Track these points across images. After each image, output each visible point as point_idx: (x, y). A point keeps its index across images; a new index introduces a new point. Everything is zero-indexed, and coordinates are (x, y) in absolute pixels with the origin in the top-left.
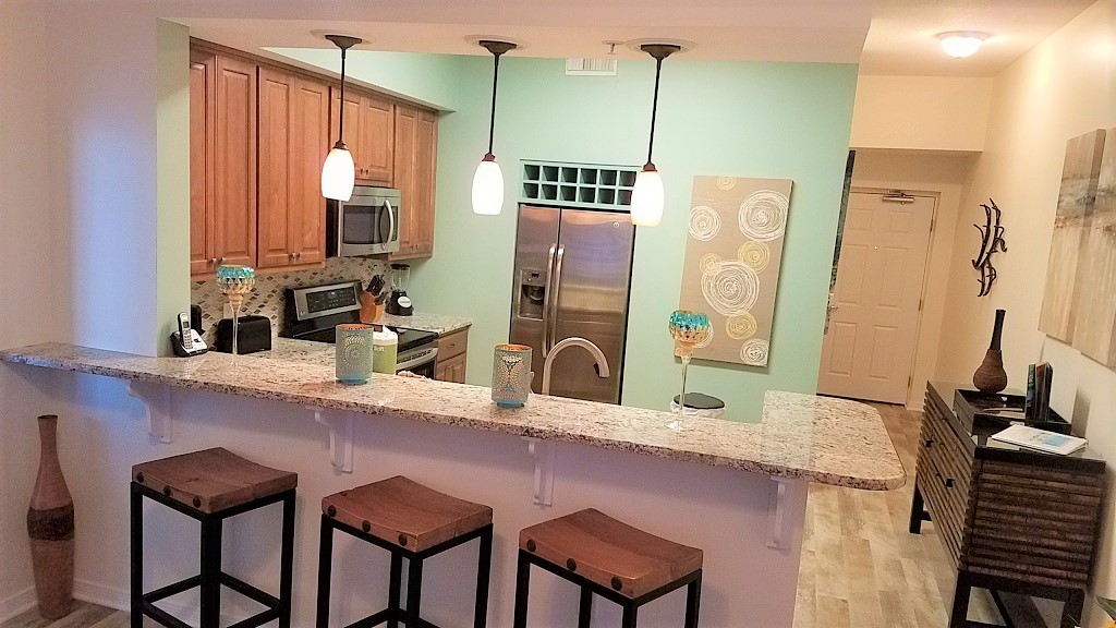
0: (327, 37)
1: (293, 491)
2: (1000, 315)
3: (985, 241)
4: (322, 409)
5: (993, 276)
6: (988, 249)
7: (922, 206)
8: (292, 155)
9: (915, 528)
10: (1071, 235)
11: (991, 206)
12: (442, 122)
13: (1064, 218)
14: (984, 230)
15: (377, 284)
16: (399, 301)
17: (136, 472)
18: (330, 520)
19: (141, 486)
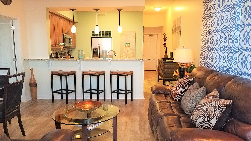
0: (71, 9)
1: (75, 74)
2: (166, 48)
3: (165, 40)
4: (79, 61)
5: (166, 44)
7: (155, 36)
8: (58, 29)
9: (158, 81)
10: (174, 35)
11: (165, 34)
13: (173, 33)
14: (164, 38)
15: (68, 53)
16: (71, 56)
17: (52, 72)
18: (84, 74)
19: (53, 74)
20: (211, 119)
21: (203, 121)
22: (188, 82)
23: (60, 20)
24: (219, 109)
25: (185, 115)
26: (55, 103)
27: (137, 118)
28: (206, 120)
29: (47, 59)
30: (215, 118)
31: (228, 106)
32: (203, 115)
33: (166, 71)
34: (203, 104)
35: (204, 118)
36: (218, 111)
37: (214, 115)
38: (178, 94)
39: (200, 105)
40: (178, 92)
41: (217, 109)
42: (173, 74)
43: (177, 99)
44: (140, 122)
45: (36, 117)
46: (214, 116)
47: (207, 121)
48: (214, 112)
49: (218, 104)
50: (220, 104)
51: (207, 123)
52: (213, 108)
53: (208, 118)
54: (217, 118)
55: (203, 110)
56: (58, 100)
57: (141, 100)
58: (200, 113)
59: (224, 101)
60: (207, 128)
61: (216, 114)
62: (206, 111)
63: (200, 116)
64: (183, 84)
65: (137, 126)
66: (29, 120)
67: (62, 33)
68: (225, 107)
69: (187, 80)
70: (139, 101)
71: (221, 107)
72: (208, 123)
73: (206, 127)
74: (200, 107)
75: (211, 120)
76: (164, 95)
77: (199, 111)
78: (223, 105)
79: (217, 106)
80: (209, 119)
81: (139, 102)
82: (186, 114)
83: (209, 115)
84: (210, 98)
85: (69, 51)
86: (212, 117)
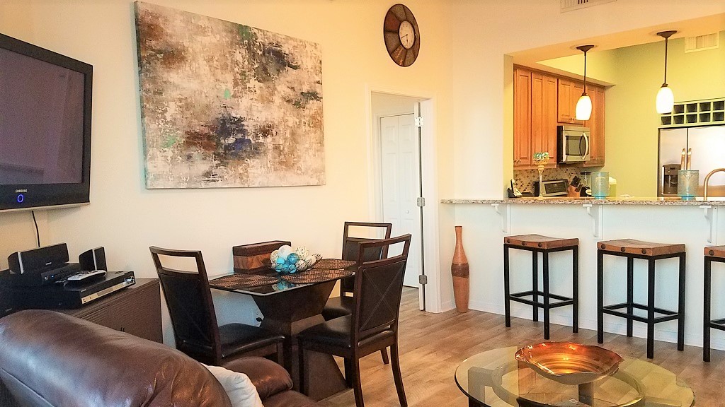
0: (578, 48)
1: (577, 246)
4: (591, 205)
8: (544, 112)
12: (608, 92)
15: (576, 181)
16: (587, 191)
17: (506, 240)
18: (603, 251)
19: (509, 245)
23: (551, 85)
26: (512, 331)
29: (495, 202)
45: (449, 360)
56: (522, 323)
66: (429, 366)
67: (557, 124)
85: (579, 176)
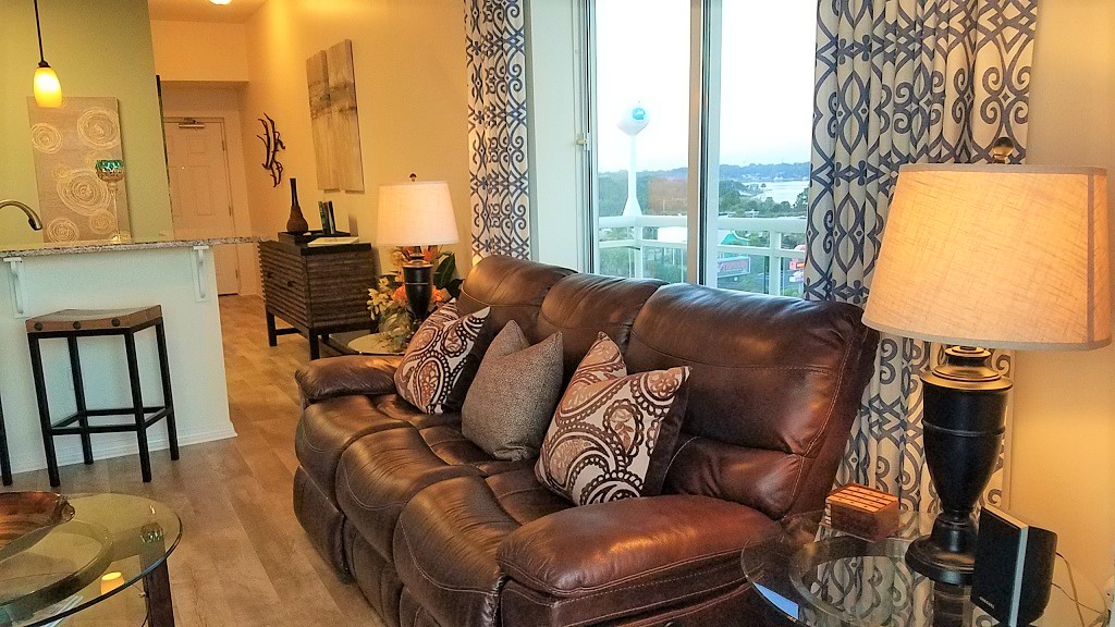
2: (293, 182)
3: (268, 147)
5: (280, 169)
6: (272, 149)
9: (273, 343)
10: (322, 122)
11: (265, 119)
13: (316, 111)
14: (265, 138)
20: (631, 458)
21: (603, 473)
22: (471, 327)
24: (651, 409)
25: (496, 463)
27: (237, 532)
28: (612, 467)
30: (643, 448)
31: (680, 393)
32: (596, 449)
33: (321, 291)
34: (584, 404)
35: (605, 461)
36: (647, 419)
37: (636, 438)
38: (436, 383)
39: (568, 412)
40: (432, 374)
41: (645, 413)
42: (369, 302)
43: (435, 406)
44: (260, 549)
46: (637, 444)
47: (617, 471)
48: (634, 427)
49: (642, 395)
50: (649, 392)
51: (617, 479)
52: (628, 413)
53: (620, 458)
54: (649, 449)
55: (592, 429)
57: (223, 446)
58: (583, 444)
59: (662, 376)
60: (622, 497)
61: (645, 432)
62: (603, 429)
63: (586, 458)
64: (449, 336)
65: (252, 573)
68: (671, 397)
69: (466, 320)
70: (210, 452)
71: (656, 402)
72: (621, 475)
73: (619, 492)
74: (573, 420)
75: (630, 463)
76: (361, 401)
77: (573, 437)
78: (663, 391)
79: (640, 400)
80: (624, 461)
81: (214, 460)
82: (495, 459)
83: (620, 443)
84: (600, 375)
86: (630, 452)
